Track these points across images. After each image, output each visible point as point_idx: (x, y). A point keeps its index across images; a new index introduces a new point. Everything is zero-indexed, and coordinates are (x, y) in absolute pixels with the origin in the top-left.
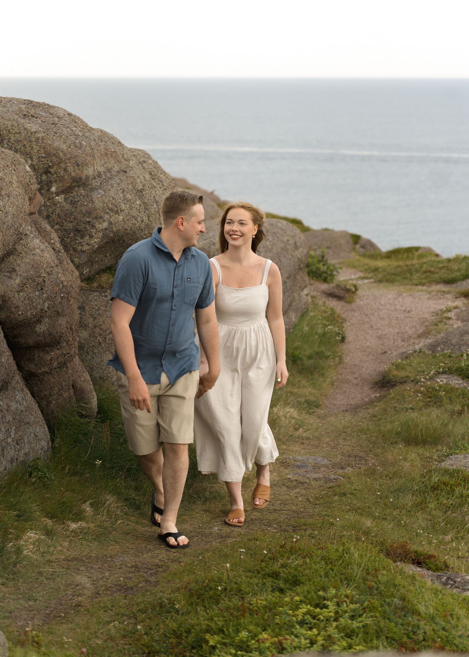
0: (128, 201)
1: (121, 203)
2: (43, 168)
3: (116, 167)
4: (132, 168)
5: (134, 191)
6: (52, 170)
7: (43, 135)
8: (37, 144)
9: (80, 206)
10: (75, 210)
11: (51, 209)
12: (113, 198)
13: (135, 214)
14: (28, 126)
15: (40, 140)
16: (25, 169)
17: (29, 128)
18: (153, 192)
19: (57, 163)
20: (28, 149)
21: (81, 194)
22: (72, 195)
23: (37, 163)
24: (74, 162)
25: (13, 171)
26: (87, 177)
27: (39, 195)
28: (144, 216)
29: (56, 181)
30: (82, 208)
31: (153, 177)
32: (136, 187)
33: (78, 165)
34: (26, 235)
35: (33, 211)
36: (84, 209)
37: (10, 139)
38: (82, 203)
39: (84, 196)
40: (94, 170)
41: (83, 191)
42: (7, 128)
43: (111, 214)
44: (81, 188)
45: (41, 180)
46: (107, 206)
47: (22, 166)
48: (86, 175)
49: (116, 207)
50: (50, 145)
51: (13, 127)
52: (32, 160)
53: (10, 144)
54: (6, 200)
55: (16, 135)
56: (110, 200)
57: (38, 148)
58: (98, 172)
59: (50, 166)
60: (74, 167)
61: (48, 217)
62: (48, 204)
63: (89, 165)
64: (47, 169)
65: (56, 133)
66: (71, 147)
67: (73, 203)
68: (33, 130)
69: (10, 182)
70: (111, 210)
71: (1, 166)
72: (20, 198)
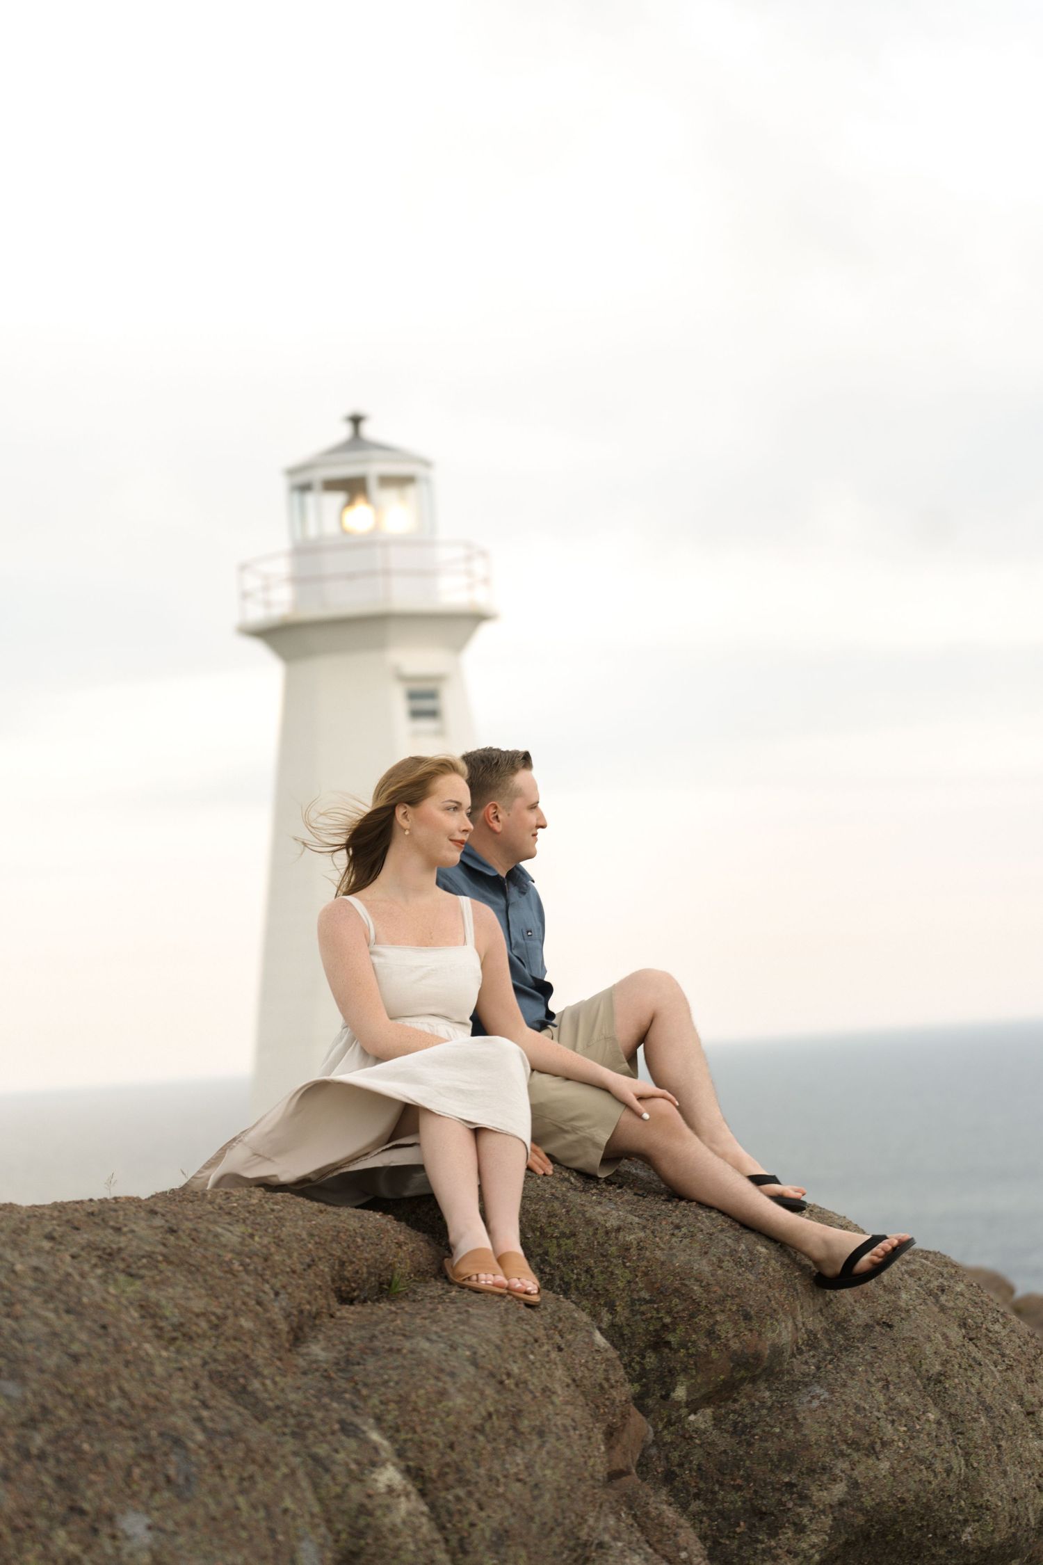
0: (901, 1414)
1: (882, 1423)
2: (647, 1332)
3: (859, 1312)
4: (908, 1311)
5: (918, 1382)
6: (671, 1338)
7: (642, 1234)
8: (624, 1263)
9: (761, 1439)
10: (747, 1453)
11: (676, 1454)
12: (858, 1409)
13: (927, 1453)
14: (596, 1212)
15: (633, 1251)
16: (593, 1343)
17: (600, 1218)
18: (976, 1380)
19: (685, 1314)
20: (600, 1280)
21: (763, 1403)
22: (737, 1406)
23: (627, 1319)
24: (734, 1308)
25: (554, 1355)
26: (777, 1351)
27: (637, 1418)
28: (953, 1455)
29: (685, 1370)
30: (768, 1444)
31: (973, 1335)
32: (924, 1367)
33: (747, 1317)
34: (601, 1545)
35: (621, 1467)
36: (772, 1447)
37: (546, 1253)
38: (767, 1429)
39: (770, 1409)
40: (797, 1329)
41: (767, 1394)
42: (536, 1222)
43: (856, 1456)
44: (762, 1386)
45: (643, 1369)
46: (841, 1433)
47: (581, 1335)
48: (773, 1345)
49: (868, 1433)
50: (663, 1263)
51: (553, 1221)
52: (612, 1309)
53: (547, 1270)
54: (535, 1446)
55: (563, 1241)
56: (848, 1416)
57: (629, 1276)
58: (809, 1332)
59: (665, 1326)
60: (736, 1323)
61: (669, 1477)
62: (668, 1438)
63: (780, 1316)
64: (659, 1336)
65: (678, 1227)
66: (725, 1264)
67: (739, 1431)
68: (612, 1223)
69: (545, 1390)
70: (854, 1444)
71: (516, 1343)
72: (574, 1435)
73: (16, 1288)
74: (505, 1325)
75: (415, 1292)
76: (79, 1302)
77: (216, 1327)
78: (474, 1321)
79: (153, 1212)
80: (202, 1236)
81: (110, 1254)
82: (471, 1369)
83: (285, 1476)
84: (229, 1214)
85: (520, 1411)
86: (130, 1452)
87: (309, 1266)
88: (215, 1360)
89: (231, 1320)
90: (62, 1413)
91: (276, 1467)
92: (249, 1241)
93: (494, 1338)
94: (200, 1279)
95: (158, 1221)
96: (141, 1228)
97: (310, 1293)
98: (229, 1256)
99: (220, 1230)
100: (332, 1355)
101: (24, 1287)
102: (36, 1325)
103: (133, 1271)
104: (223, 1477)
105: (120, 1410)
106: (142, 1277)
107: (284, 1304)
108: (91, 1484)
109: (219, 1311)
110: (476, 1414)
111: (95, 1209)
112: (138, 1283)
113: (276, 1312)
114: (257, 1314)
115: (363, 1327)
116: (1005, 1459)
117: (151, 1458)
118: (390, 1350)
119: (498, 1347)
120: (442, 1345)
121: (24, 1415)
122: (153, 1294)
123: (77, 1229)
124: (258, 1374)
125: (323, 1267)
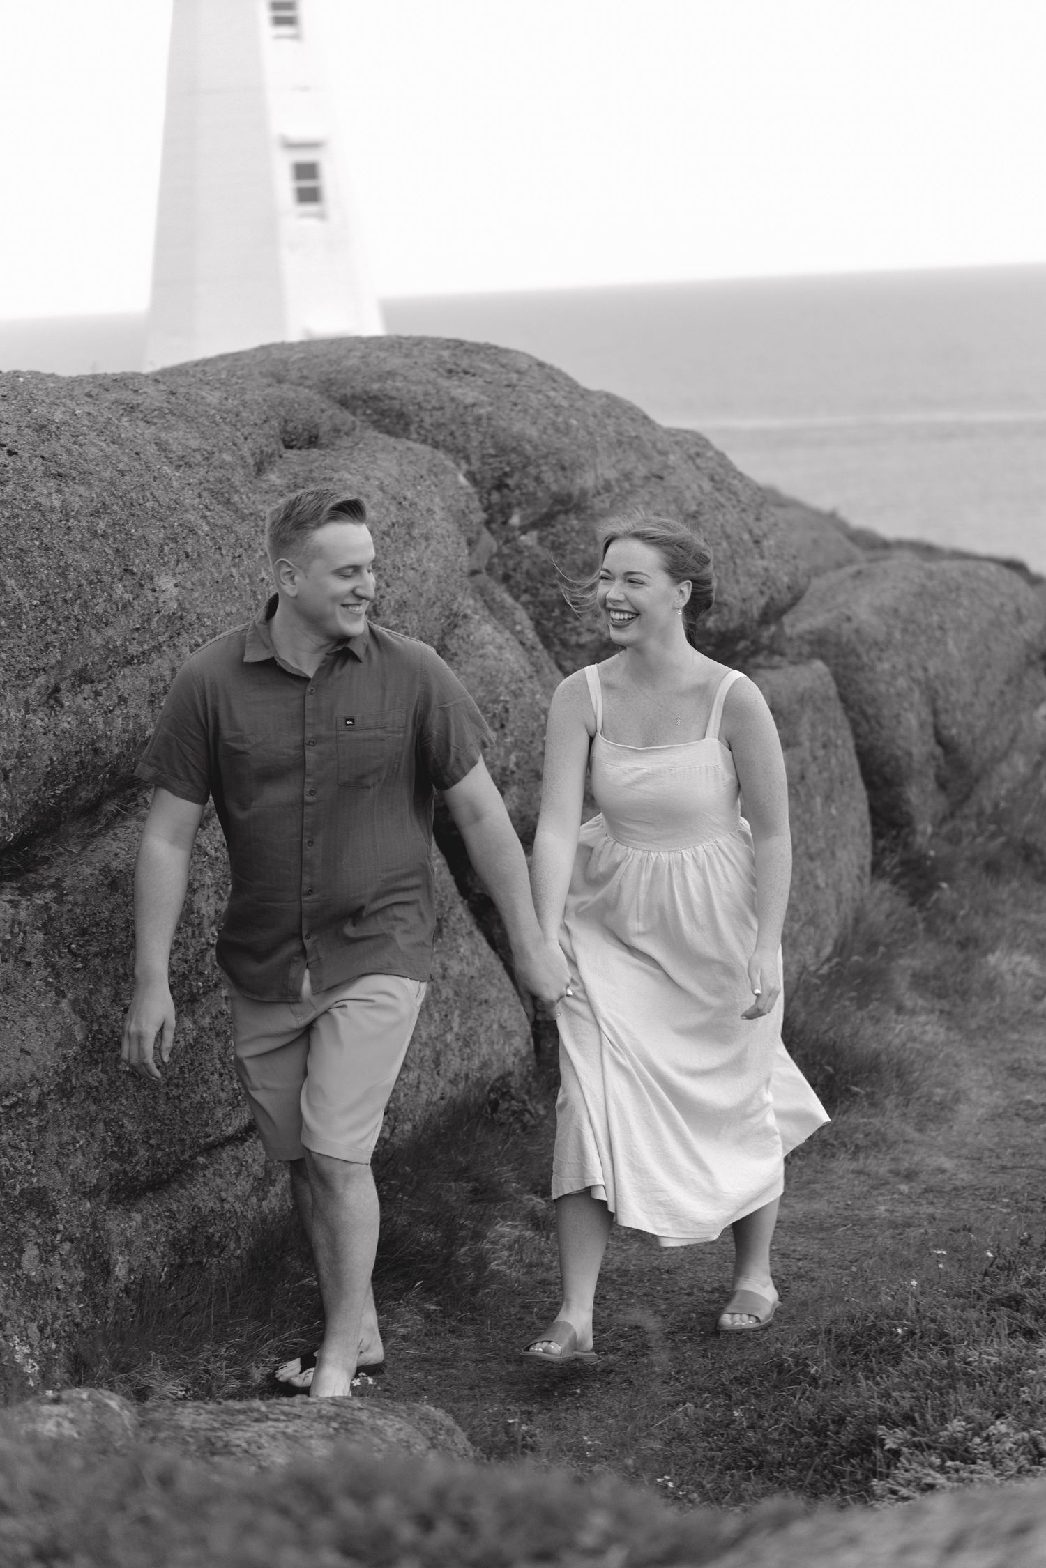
2: (493, 478)
3: (641, 468)
4: (675, 468)
6: (510, 482)
7: (490, 409)
8: (477, 429)
9: (571, 553)
10: (561, 562)
11: (512, 562)
14: (457, 393)
15: (484, 421)
16: (457, 482)
17: (461, 397)
19: (520, 465)
20: (460, 441)
21: (573, 528)
22: (554, 530)
23: (479, 468)
24: (555, 461)
25: (433, 488)
26: (584, 493)
27: (486, 535)
29: (519, 504)
31: (719, 486)
33: (563, 468)
34: (465, 616)
35: (477, 567)
36: (579, 559)
37: (422, 421)
38: (575, 546)
39: (578, 532)
40: (598, 478)
41: (576, 521)
42: (416, 399)
44: (572, 516)
45: (490, 503)
47: (449, 477)
48: (582, 489)
50: (505, 429)
52: (468, 459)
53: (423, 432)
54: (423, 547)
55: (435, 413)
57: (481, 438)
58: (606, 481)
59: (506, 474)
60: (555, 472)
61: (506, 578)
62: (506, 551)
63: (586, 468)
64: (501, 480)
65: (515, 404)
66: (549, 431)
67: (556, 547)
68: (469, 400)
69: (429, 510)
71: (409, 478)
72: (449, 541)
73: (78, 426)
74: (401, 465)
75: (333, 444)
76: (120, 436)
77: (207, 459)
78: (379, 462)
79: (157, 381)
80: (193, 398)
81: (132, 408)
83: (261, 557)
84: (207, 384)
85: (413, 523)
86: (161, 536)
87: (265, 421)
88: (208, 481)
89: (217, 454)
90: (115, 508)
91: (256, 551)
92: (224, 402)
94: (195, 426)
95: (162, 387)
96: (151, 390)
97: (267, 439)
98: (212, 412)
99: (204, 394)
100: (284, 482)
101: (84, 426)
102: (94, 449)
103: (149, 418)
104: (222, 554)
105: (153, 508)
106: (156, 424)
107: (251, 445)
108: (137, 555)
109: (209, 449)
110: (384, 524)
111: (118, 377)
112: (153, 427)
113: (245, 451)
114: (234, 452)
115: (303, 464)
116: (739, 571)
117: (175, 540)
118: (325, 479)
119: (397, 480)
120: (359, 477)
121: (91, 509)
122: (163, 435)
123: (107, 390)
124: (237, 491)
125: (274, 423)
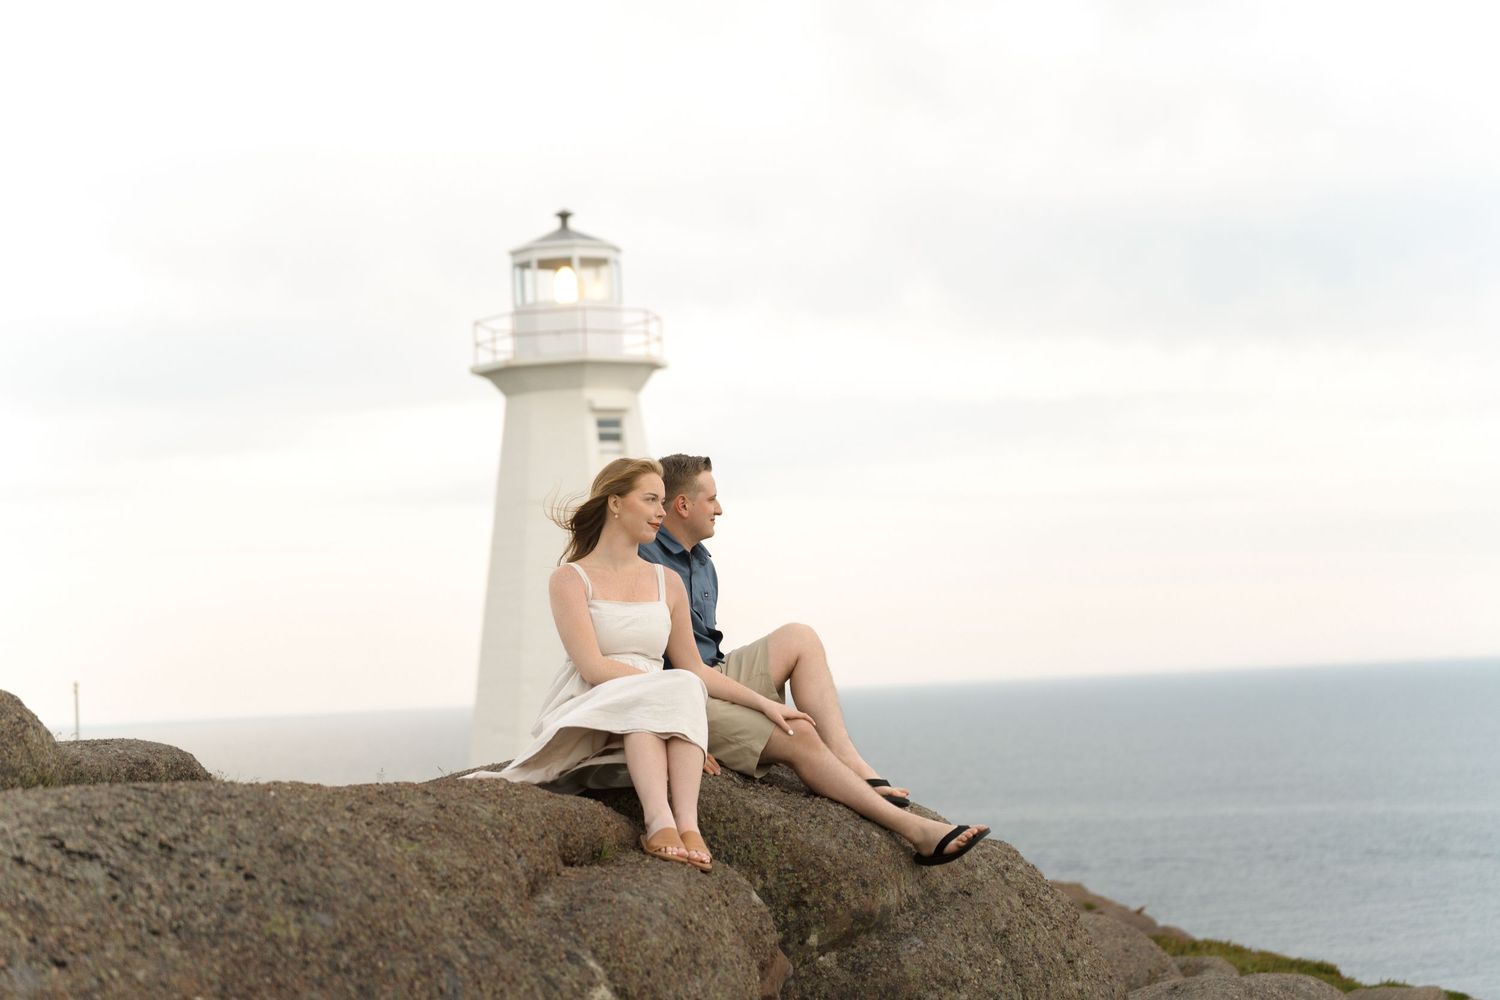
0: (976, 959)
1: (963, 965)
2: (789, 894)
3: (947, 883)
4: (982, 883)
5: (989, 936)
6: (807, 899)
7: (787, 821)
8: (773, 842)
9: (872, 976)
10: (862, 986)
11: (809, 985)
12: (945, 955)
13: (995, 988)
14: (753, 804)
15: (781, 834)
16: (750, 900)
17: (756, 808)
18: (1031, 936)
19: (818, 881)
20: (755, 854)
21: (874, 949)
22: (855, 951)
23: (775, 884)
24: (855, 878)
25: (723, 908)
26: (886, 911)
27: (781, 957)
28: (1014, 990)
29: (817, 923)
30: (878, 979)
31: (1029, 903)
32: (993, 925)
33: (864, 884)
35: (770, 993)
36: (880, 981)
37: (715, 833)
38: (877, 968)
39: (879, 953)
40: (901, 894)
41: (878, 942)
42: (707, 809)
43: (942, 990)
44: (873, 936)
45: (786, 922)
46: (932, 972)
47: (742, 895)
48: (883, 906)
49: (952, 973)
50: (802, 843)
51: (721, 809)
52: (764, 877)
53: (716, 846)
54: (710, 976)
55: (728, 825)
56: (937, 960)
57: (777, 852)
58: (909, 897)
59: (803, 890)
60: (856, 889)
62: (803, 974)
63: (889, 885)
64: (799, 897)
65: (814, 816)
66: (849, 845)
67: (857, 969)
68: (765, 812)
69: (717, 933)
70: (942, 981)
71: (696, 898)
72: (738, 968)
73: (329, 845)
74: (688, 884)
75: (619, 860)
76: (375, 856)
77: (475, 879)
78: (665, 881)
79: (427, 793)
80: (464, 812)
81: (396, 823)
82: (664, 916)
83: (526, 991)
84: (483, 796)
85: (698, 949)
86: (413, 969)
87: (543, 837)
88: (474, 904)
89: (485, 874)
90: (362, 938)
91: (520, 984)
92: (498, 816)
93: (681, 894)
94: (463, 843)
95: (431, 800)
96: (418, 804)
97: (543, 856)
98: (483, 827)
99: (477, 808)
100: (559, 903)
101: (334, 845)
102: (343, 872)
103: (413, 835)
104: (481, 990)
105: (405, 938)
106: (419, 841)
107: (524, 864)
108: (383, 992)
109: (477, 868)
110: (666, 950)
111: (384, 789)
112: (417, 845)
113: (518, 870)
114: (505, 871)
115: (582, 883)
116: (1052, 994)
117: (428, 974)
118: (603, 901)
119: (683, 901)
120: (641, 898)
121: (334, 939)
122: (427, 853)
123: (371, 803)
124: (505, 915)
125: (553, 838)
